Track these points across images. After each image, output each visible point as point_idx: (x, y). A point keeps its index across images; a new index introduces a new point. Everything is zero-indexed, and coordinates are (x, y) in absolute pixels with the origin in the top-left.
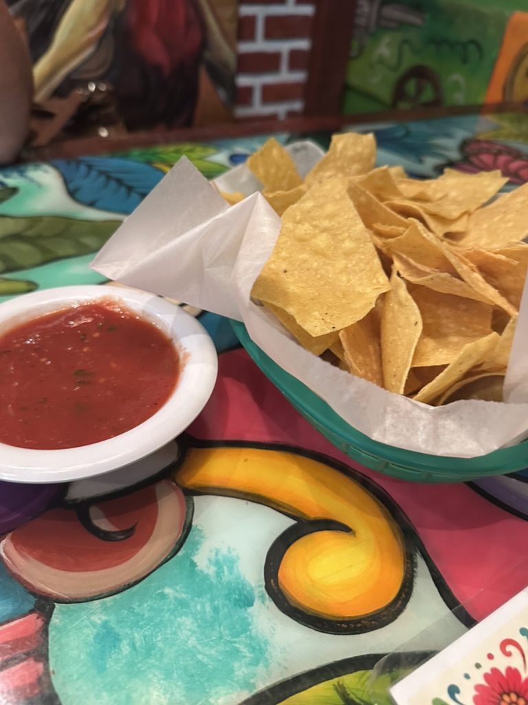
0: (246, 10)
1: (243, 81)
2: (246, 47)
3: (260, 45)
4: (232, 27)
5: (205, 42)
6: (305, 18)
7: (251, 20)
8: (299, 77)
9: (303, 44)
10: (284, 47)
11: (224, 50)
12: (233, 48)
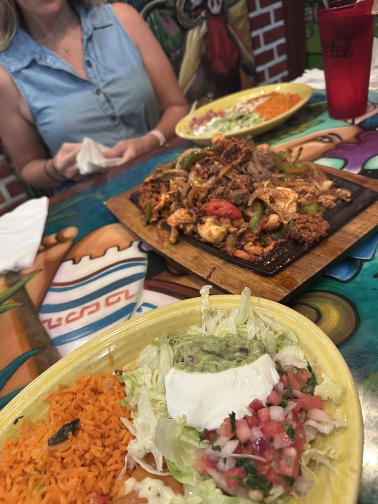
0: (254, 34)
1: (259, 69)
2: (258, 52)
3: (263, 48)
4: (249, 44)
5: (240, 56)
6: (281, 27)
7: (258, 37)
8: (284, 58)
9: (282, 41)
10: (274, 45)
11: (249, 57)
12: (252, 54)
